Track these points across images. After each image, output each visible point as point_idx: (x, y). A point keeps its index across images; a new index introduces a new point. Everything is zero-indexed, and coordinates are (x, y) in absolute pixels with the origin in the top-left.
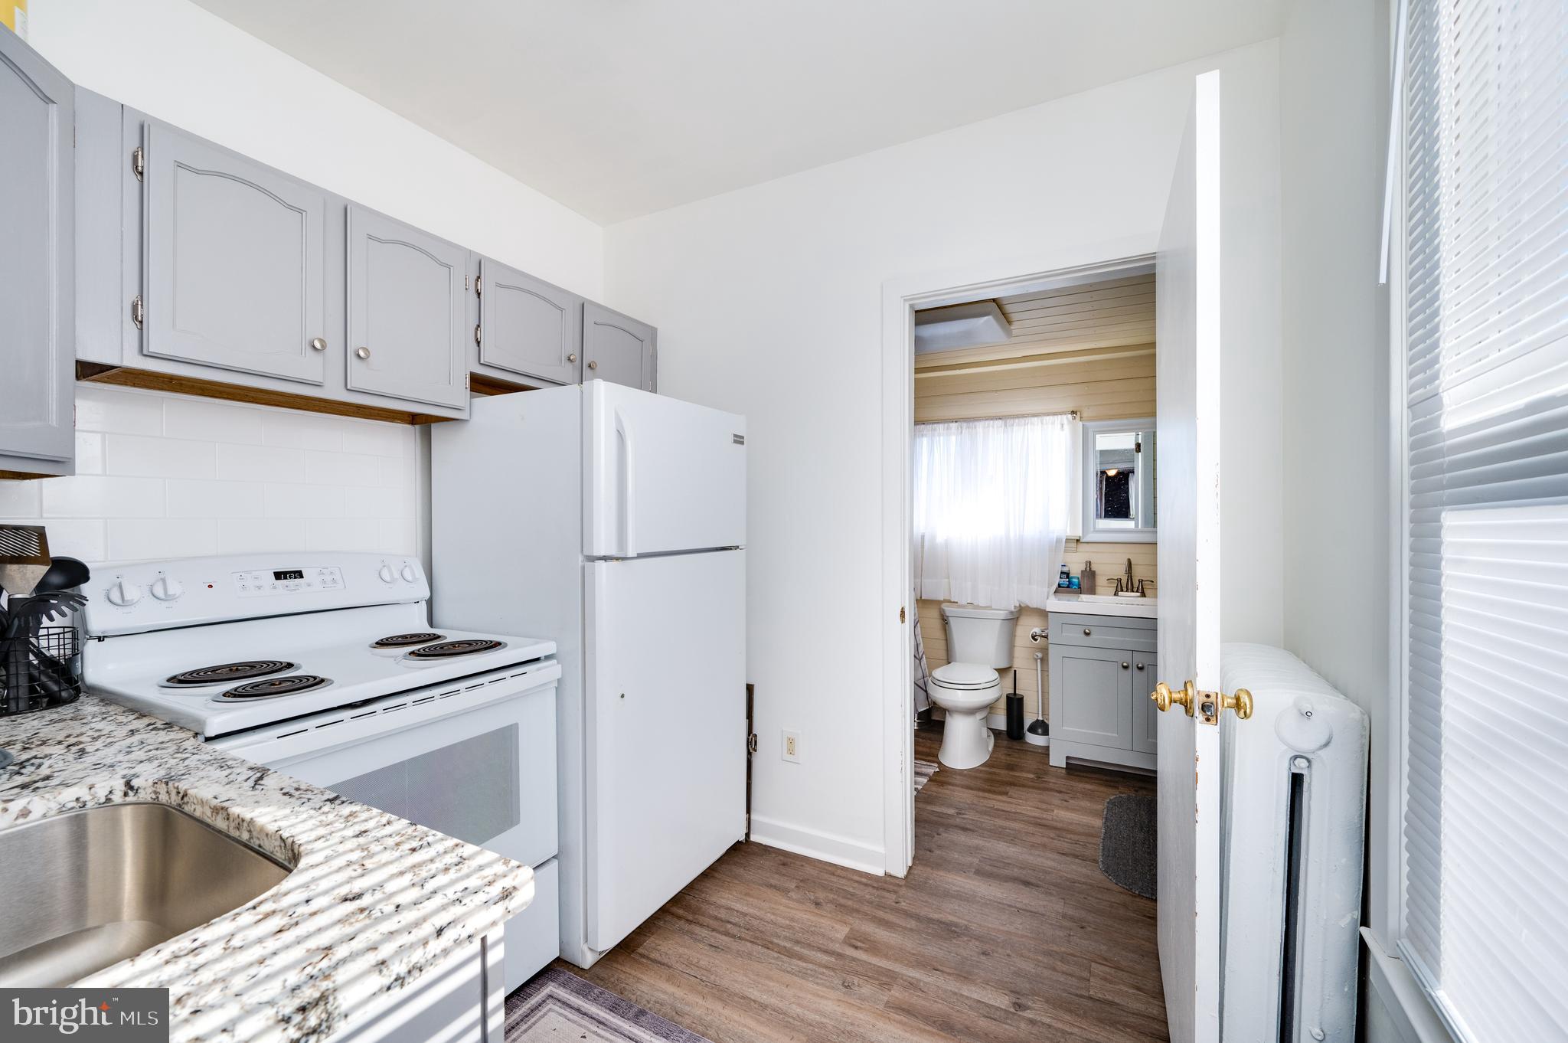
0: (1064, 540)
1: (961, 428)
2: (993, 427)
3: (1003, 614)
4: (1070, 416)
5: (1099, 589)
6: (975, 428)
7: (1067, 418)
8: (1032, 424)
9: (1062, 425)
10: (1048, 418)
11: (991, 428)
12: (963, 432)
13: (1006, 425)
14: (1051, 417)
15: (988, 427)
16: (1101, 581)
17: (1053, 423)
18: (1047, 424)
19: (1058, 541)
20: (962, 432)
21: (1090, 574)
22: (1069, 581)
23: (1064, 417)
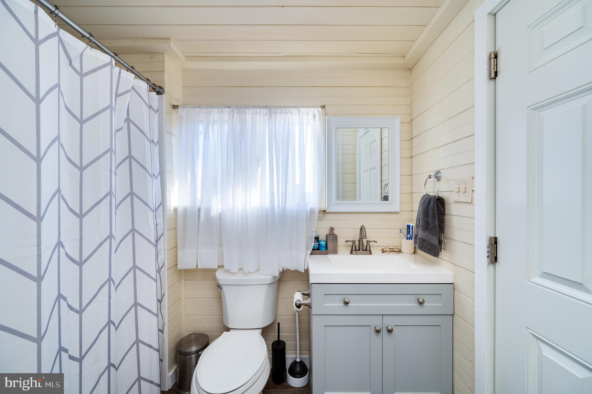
0: (317, 211)
1: (233, 112)
2: (260, 113)
3: (269, 279)
4: (320, 109)
5: (340, 249)
6: (245, 113)
7: (318, 110)
8: (292, 113)
9: (314, 116)
10: (303, 109)
11: (258, 115)
12: (235, 116)
13: (270, 112)
14: (306, 109)
15: (256, 113)
16: (341, 242)
17: (308, 114)
18: (303, 114)
19: (312, 211)
20: (233, 117)
21: (332, 236)
22: (319, 244)
23: (316, 109)
